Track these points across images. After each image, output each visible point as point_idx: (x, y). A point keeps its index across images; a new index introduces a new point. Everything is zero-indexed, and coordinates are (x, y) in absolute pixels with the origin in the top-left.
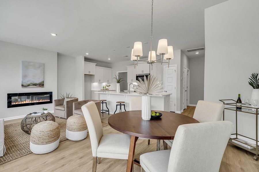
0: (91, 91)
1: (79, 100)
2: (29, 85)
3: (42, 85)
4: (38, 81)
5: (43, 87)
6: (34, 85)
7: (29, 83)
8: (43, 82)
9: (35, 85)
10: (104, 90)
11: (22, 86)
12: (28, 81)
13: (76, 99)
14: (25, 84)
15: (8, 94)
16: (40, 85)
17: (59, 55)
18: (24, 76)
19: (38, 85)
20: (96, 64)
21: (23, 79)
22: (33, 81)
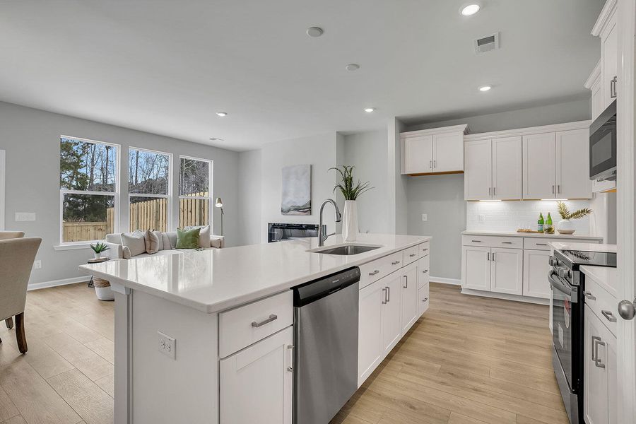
2: (289, 210)
3: (308, 209)
4: (301, 203)
5: (310, 214)
6: (295, 210)
7: (289, 206)
8: (311, 204)
9: (297, 209)
11: (282, 211)
12: (288, 203)
14: (285, 209)
15: (269, 225)
16: (304, 209)
18: (285, 194)
19: (301, 209)
20: (465, 126)
21: (284, 199)
22: (294, 202)
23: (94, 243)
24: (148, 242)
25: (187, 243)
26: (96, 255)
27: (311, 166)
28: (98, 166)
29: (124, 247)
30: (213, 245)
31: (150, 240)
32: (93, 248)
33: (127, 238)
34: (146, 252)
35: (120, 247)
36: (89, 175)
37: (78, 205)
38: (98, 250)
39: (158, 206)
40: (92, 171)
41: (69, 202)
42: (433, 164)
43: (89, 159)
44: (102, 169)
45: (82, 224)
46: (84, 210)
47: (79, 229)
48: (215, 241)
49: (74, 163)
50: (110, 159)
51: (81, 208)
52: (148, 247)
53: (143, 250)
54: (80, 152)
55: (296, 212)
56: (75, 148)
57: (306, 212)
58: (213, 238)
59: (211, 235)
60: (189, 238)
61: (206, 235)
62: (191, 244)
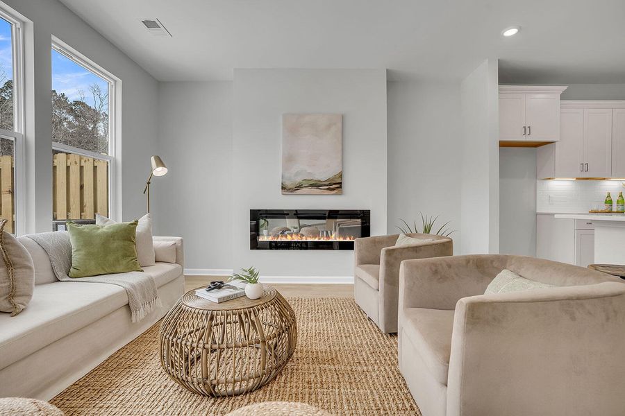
0: (537, 214)
1: (456, 252)
2: (299, 187)
3: (335, 185)
4: (323, 175)
5: (341, 194)
6: (312, 186)
7: (299, 179)
8: (341, 176)
9: (316, 185)
10: (611, 212)
11: (283, 188)
12: (297, 174)
13: (443, 244)
14: (289, 184)
15: (252, 212)
16: (330, 185)
17: (393, 81)
18: (289, 159)
19: (325, 185)
20: (565, 88)
21: (285, 168)
22: (309, 173)
25: (111, 258)
27: (343, 117)
30: (161, 257)
42: (527, 130)
48: (164, 249)
55: (314, 190)
57: (333, 189)
58: (160, 242)
59: (153, 237)
60: (116, 244)
61: (148, 236)
62: (124, 262)
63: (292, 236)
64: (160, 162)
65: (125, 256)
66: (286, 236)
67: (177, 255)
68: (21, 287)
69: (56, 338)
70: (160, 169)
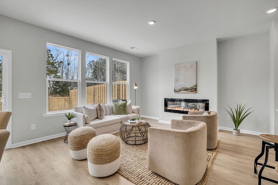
2: (180, 90)
3: (194, 89)
4: (189, 86)
5: (196, 92)
6: (185, 90)
7: (180, 88)
8: (196, 86)
9: (186, 90)
11: (175, 91)
12: (179, 86)
14: (177, 89)
15: (165, 99)
16: (192, 89)
18: (177, 81)
19: (189, 90)
21: (175, 84)
22: (184, 85)
23: (67, 112)
24: (99, 111)
25: (120, 111)
26: (68, 121)
28: (65, 72)
29: (86, 116)
30: (134, 112)
31: (100, 110)
32: (67, 116)
33: (87, 109)
34: (97, 118)
35: (84, 116)
36: (61, 76)
37: (57, 89)
38: (69, 117)
39: (94, 88)
40: (62, 74)
41: (54, 88)
43: (61, 70)
44: (66, 74)
45: (59, 98)
46: (59, 91)
47: (58, 100)
48: (135, 109)
49: (55, 71)
50: (69, 69)
51: (58, 90)
52: (99, 114)
53: (96, 117)
54: (57, 66)
55: (186, 92)
56: (55, 65)
57: (193, 91)
58: (134, 107)
59: (132, 106)
60: (121, 108)
61: (130, 105)
62: (123, 112)
63: (178, 108)
64: (136, 85)
65: (123, 111)
66: (176, 108)
67: (138, 111)
68: (102, 115)
69: (105, 125)
70: (136, 87)
